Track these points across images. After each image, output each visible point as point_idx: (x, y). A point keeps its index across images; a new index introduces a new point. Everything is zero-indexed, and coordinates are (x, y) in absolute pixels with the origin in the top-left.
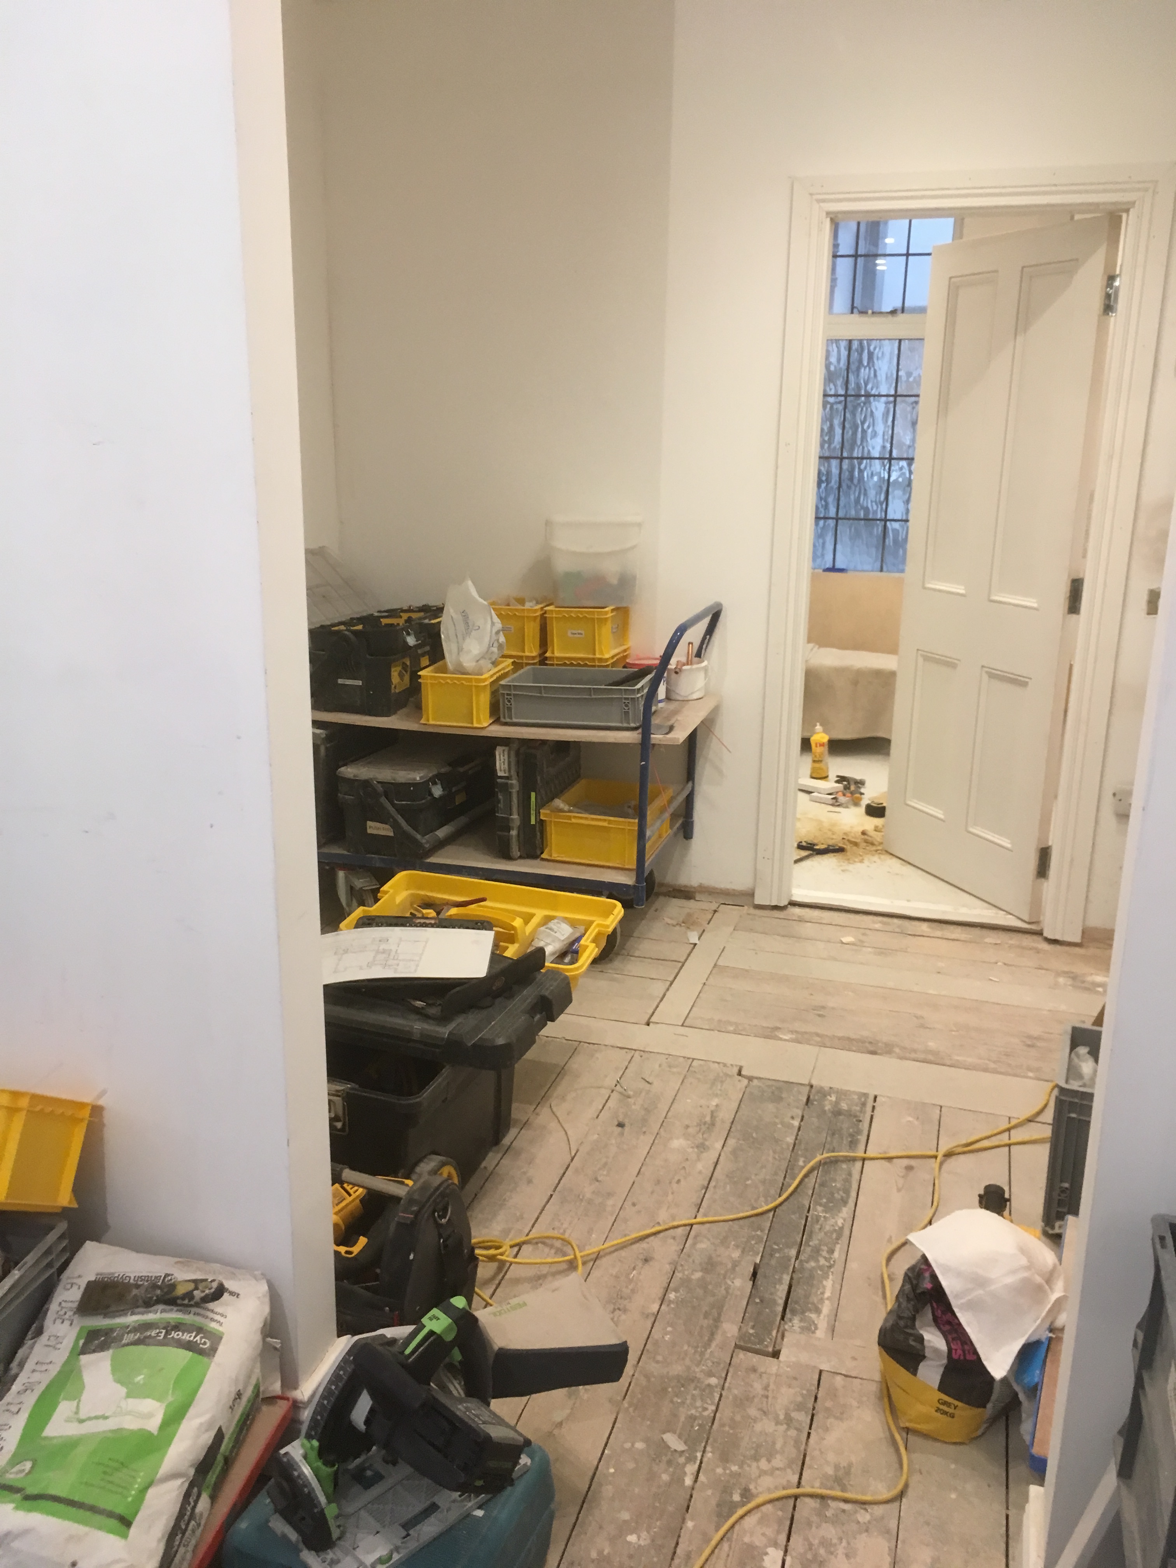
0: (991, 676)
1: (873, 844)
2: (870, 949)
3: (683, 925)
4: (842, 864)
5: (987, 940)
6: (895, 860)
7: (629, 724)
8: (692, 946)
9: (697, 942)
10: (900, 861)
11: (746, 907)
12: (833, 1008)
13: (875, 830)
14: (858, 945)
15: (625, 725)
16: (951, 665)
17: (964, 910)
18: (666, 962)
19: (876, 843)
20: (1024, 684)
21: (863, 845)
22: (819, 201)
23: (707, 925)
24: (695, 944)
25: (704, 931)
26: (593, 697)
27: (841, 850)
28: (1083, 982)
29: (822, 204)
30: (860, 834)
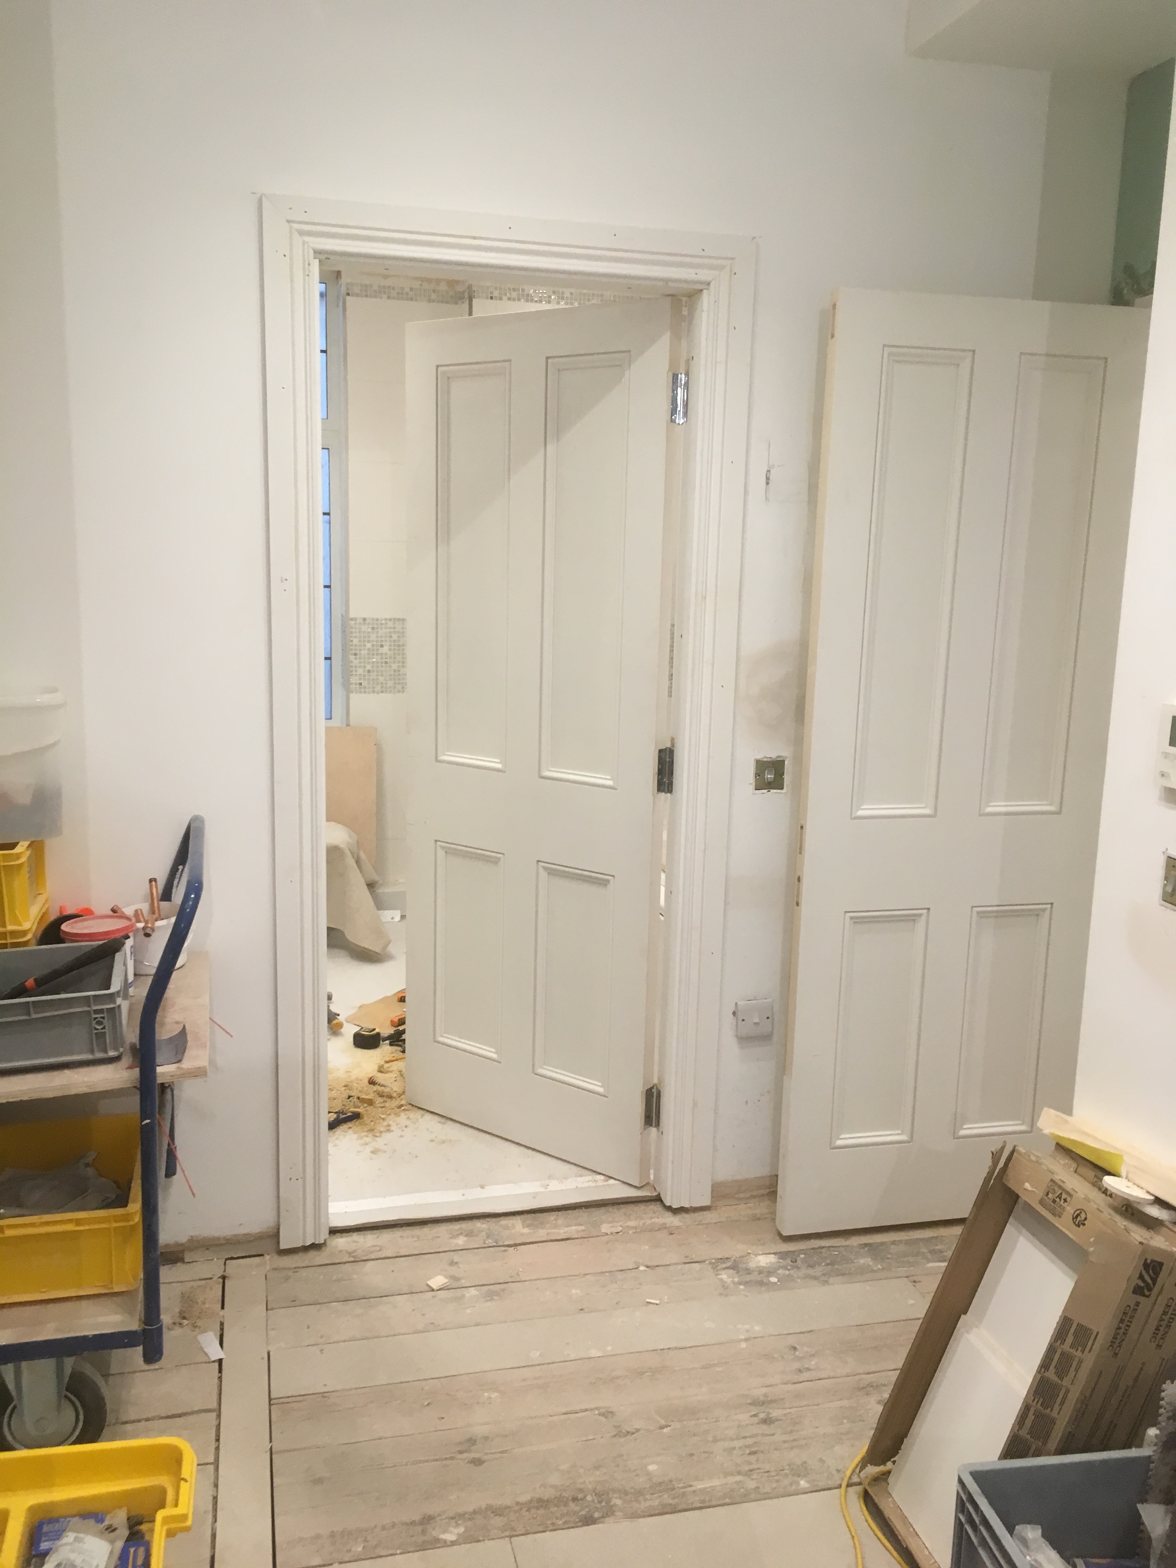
0: (552, 873)
1: (390, 1097)
2: (473, 1291)
3: (185, 1322)
4: (367, 1140)
5: (605, 1228)
6: (428, 1116)
7: (106, 1051)
8: (217, 1364)
9: (220, 1354)
10: (436, 1117)
11: (267, 1257)
12: (486, 1438)
13: (380, 1071)
14: (454, 1286)
15: (99, 1055)
16: (490, 859)
17: (554, 1186)
18: (190, 1418)
19: (395, 1095)
20: (604, 883)
21: (379, 1100)
22: (302, 233)
23: (222, 1313)
24: (220, 1361)
25: (222, 1324)
26: (34, 1016)
27: (356, 1116)
28: (748, 1271)
29: (306, 239)
30: (366, 1081)
